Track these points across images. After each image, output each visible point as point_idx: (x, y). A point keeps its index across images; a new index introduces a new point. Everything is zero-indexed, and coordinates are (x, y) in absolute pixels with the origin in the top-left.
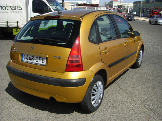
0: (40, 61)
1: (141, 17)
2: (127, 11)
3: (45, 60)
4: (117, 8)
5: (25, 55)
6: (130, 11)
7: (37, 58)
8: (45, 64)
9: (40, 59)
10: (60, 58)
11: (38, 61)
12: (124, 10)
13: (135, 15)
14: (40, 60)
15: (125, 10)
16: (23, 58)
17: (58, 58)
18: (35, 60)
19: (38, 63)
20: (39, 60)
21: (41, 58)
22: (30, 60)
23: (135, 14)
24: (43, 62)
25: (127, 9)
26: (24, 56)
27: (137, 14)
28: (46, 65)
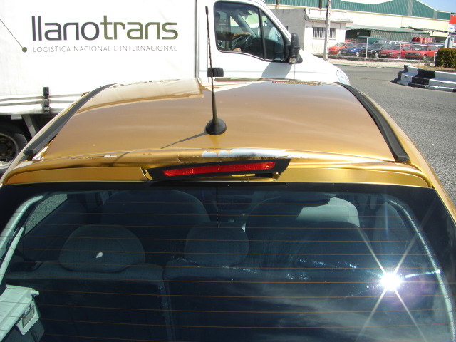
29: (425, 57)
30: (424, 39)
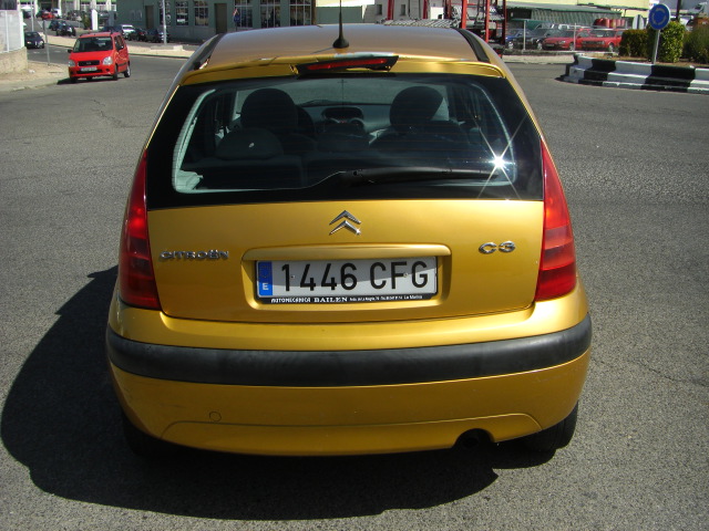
0: (397, 279)
1: (169, 45)
2: (90, 20)
3: (431, 273)
4: (37, 11)
5: (286, 268)
6: (100, 21)
7: (378, 269)
8: (430, 288)
9: (398, 269)
10: (512, 248)
11: (389, 281)
12: (74, 20)
13: (131, 37)
14: (401, 275)
15: (79, 18)
16: (270, 283)
17: (501, 250)
18: (369, 282)
19: (387, 289)
20: (394, 275)
21: (405, 264)
22: (333, 285)
23: (129, 31)
24: (420, 281)
25: (90, 15)
26: (278, 273)
27: (138, 31)
28: (436, 293)
29: (611, 47)
30: (611, 21)
